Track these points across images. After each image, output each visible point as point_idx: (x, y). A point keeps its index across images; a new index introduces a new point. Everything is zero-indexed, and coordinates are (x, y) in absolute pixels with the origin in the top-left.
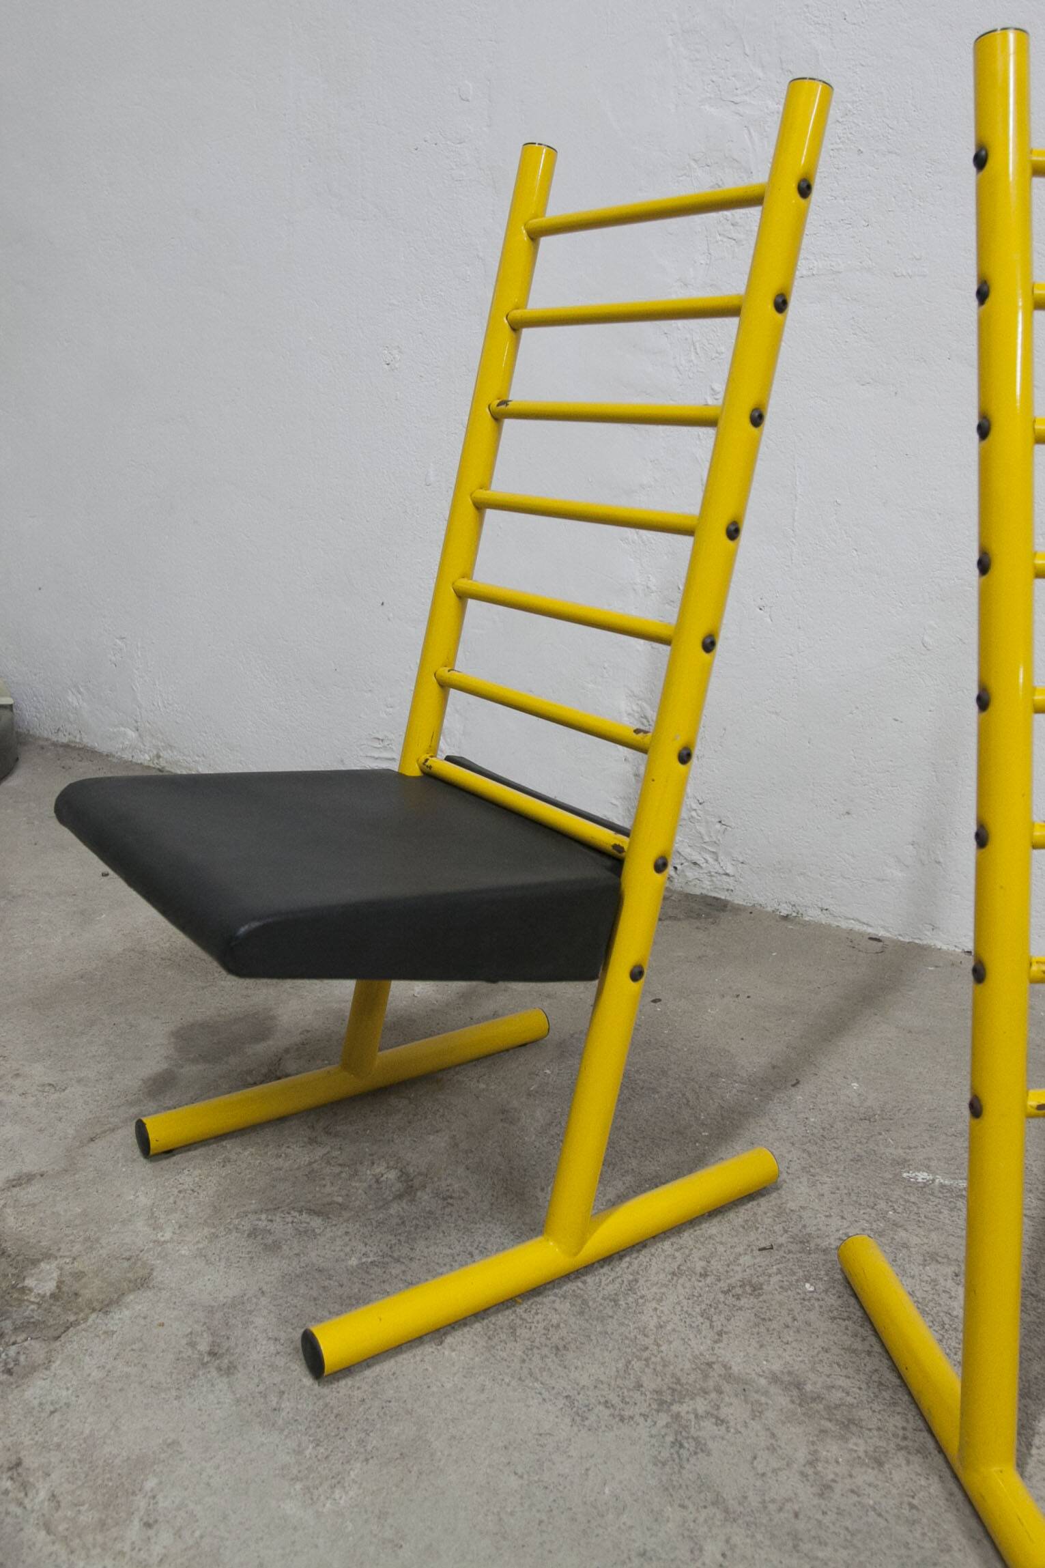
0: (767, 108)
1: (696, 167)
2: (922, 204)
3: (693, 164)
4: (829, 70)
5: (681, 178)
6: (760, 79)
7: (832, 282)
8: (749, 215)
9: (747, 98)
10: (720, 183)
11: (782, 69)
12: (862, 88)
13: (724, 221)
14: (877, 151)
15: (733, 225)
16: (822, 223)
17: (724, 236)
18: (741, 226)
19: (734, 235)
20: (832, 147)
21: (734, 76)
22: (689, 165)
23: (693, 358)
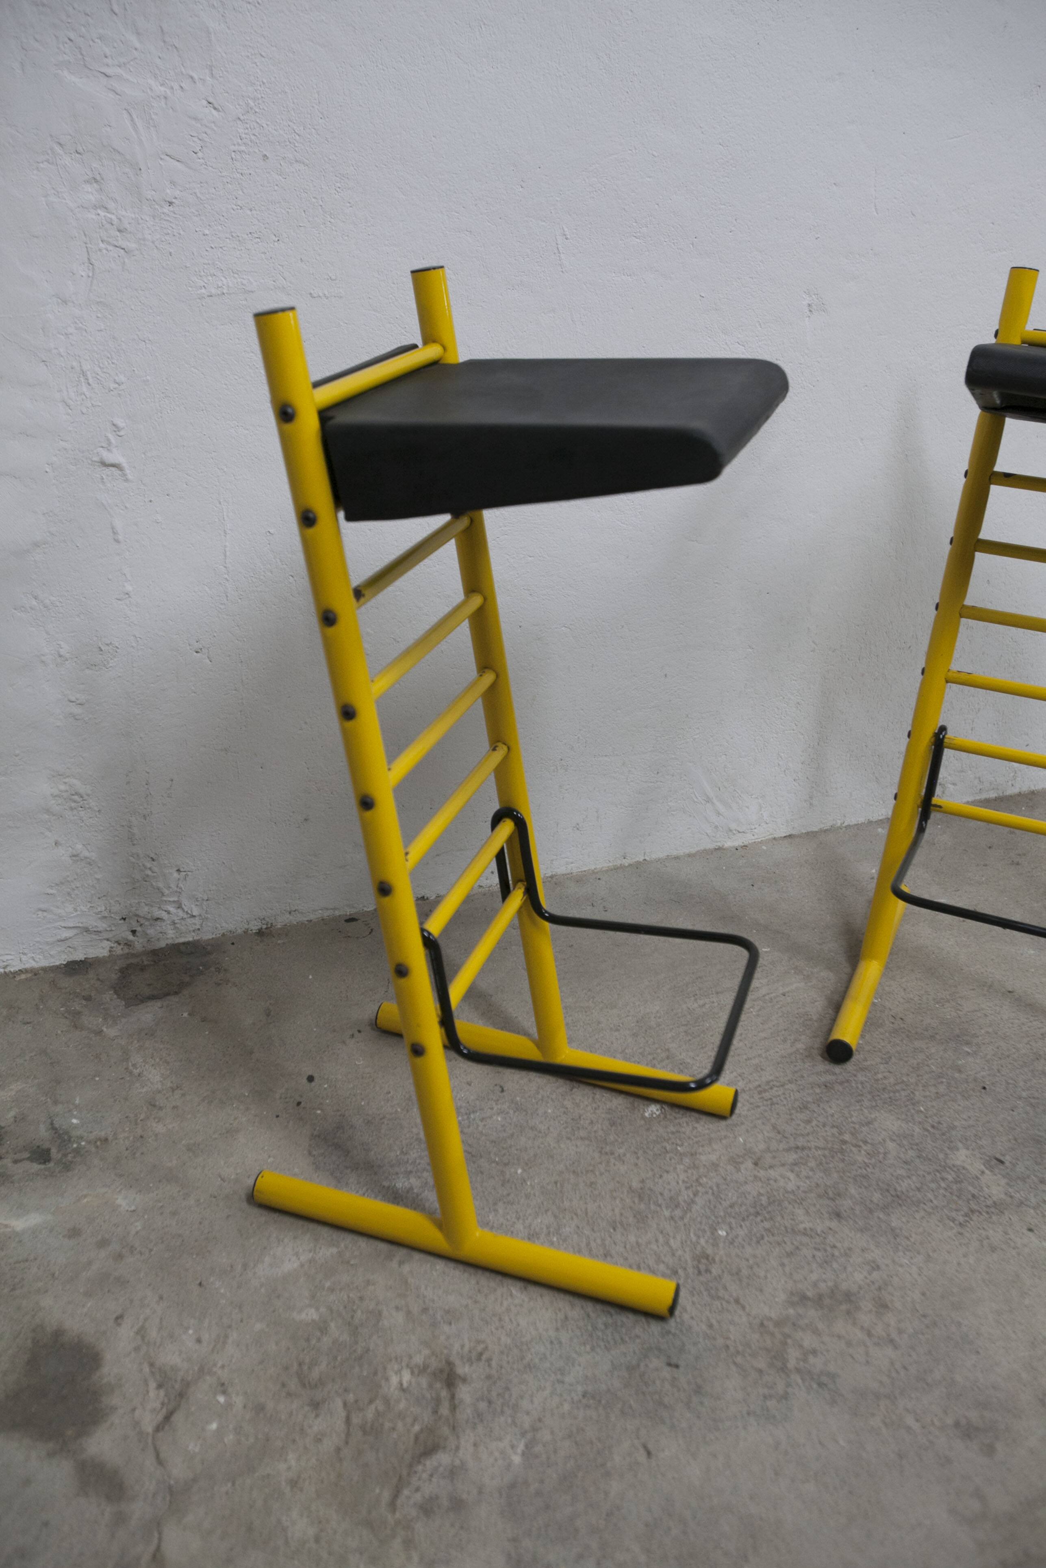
0: (151, 89)
1: (60, 152)
2: (332, 220)
3: (57, 149)
4: (224, 55)
5: (41, 165)
6: (136, 49)
7: (244, 302)
8: (141, 221)
9: (119, 71)
10: (98, 178)
11: (164, 42)
12: (264, 83)
13: (108, 226)
14: (284, 158)
15: (119, 231)
16: (228, 235)
17: (109, 243)
18: (130, 233)
19: (124, 244)
20: (233, 148)
21: (100, 38)
22: (52, 149)
23: (85, 389)
